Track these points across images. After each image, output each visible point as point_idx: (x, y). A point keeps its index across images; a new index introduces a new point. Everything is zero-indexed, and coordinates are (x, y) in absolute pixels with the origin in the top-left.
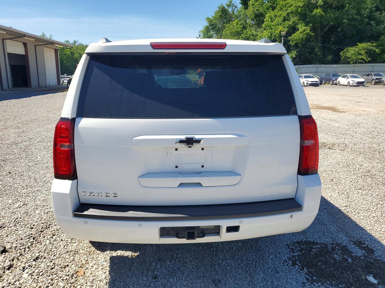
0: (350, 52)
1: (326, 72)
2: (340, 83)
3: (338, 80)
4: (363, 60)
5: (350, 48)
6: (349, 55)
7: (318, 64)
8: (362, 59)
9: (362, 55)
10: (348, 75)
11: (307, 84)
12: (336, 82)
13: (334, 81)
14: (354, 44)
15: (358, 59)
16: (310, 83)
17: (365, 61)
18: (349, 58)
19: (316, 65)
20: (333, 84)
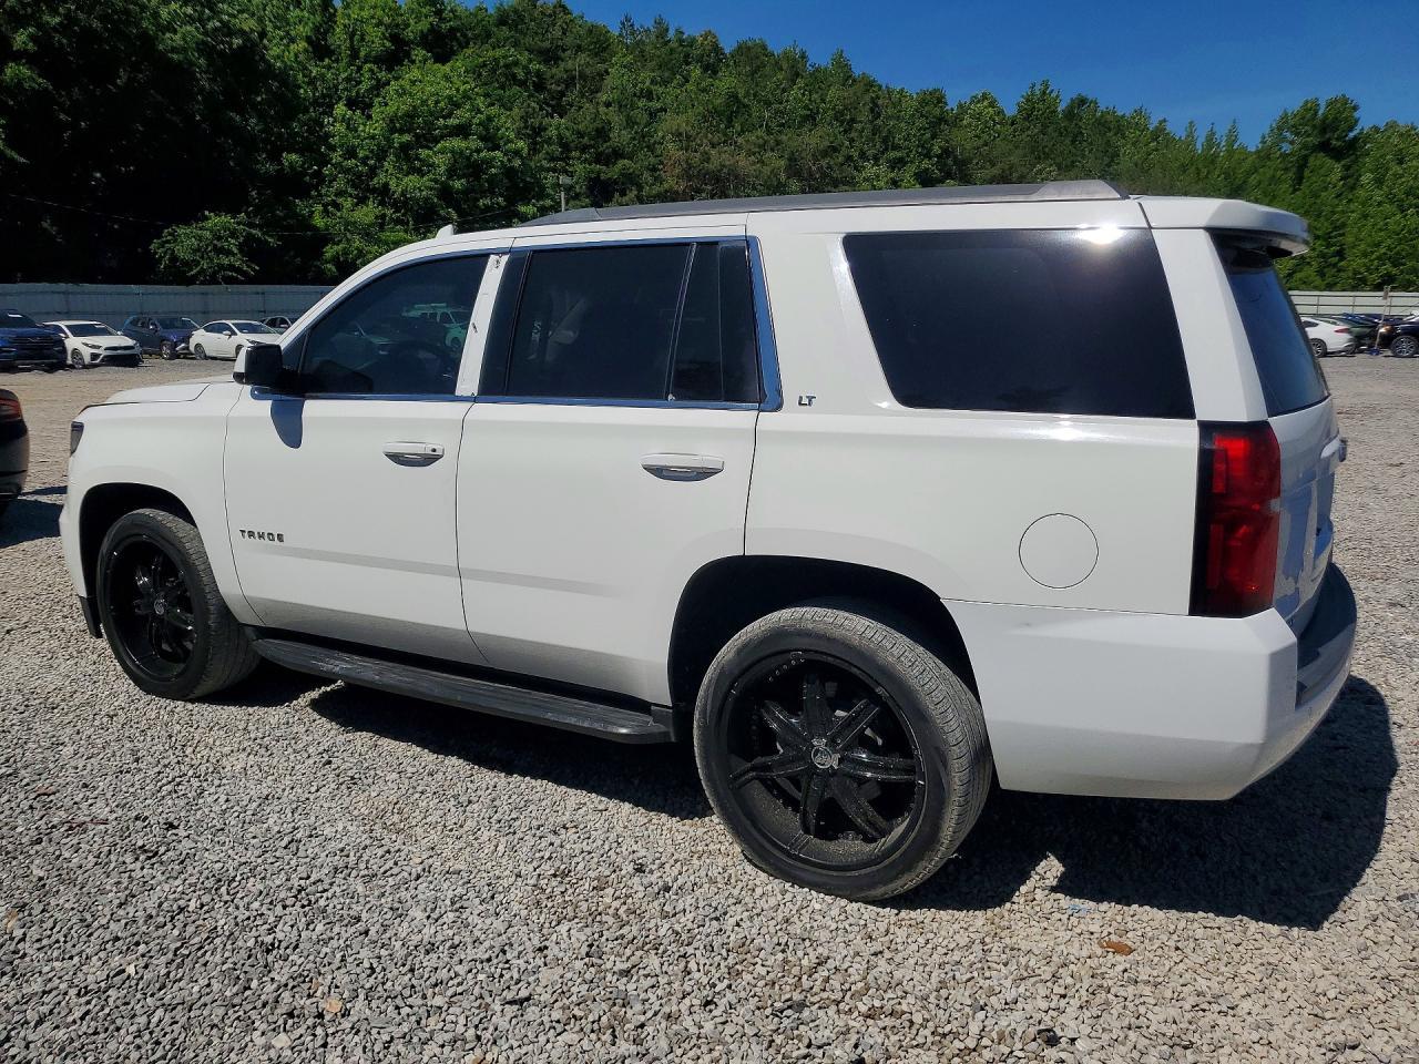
0: (185, 240)
1: (128, 314)
2: (203, 352)
3: (193, 341)
4: (238, 270)
5: (181, 230)
6: (182, 252)
7: (67, 282)
8: (232, 267)
9: (229, 253)
10: (229, 322)
11: (94, 356)
12: (187, 348)
13: (176, 345)
14: (191, 216)
15: (222, 267)
16: (103, 353)
17: (244, 273)
18: (187, 264)
19: (62, 286)
20: (175, 356)
